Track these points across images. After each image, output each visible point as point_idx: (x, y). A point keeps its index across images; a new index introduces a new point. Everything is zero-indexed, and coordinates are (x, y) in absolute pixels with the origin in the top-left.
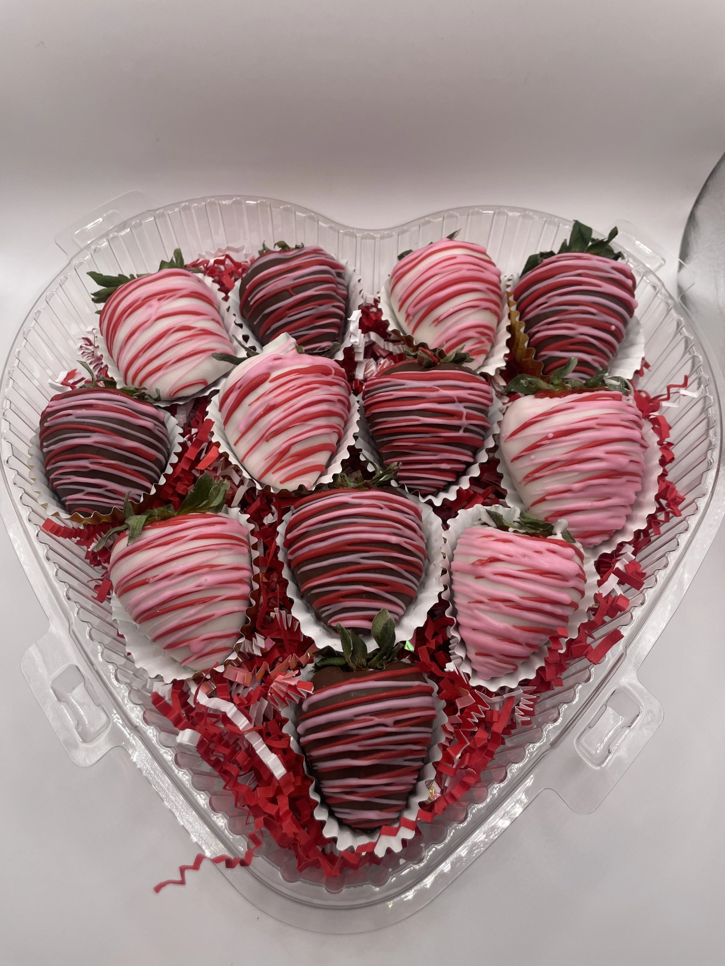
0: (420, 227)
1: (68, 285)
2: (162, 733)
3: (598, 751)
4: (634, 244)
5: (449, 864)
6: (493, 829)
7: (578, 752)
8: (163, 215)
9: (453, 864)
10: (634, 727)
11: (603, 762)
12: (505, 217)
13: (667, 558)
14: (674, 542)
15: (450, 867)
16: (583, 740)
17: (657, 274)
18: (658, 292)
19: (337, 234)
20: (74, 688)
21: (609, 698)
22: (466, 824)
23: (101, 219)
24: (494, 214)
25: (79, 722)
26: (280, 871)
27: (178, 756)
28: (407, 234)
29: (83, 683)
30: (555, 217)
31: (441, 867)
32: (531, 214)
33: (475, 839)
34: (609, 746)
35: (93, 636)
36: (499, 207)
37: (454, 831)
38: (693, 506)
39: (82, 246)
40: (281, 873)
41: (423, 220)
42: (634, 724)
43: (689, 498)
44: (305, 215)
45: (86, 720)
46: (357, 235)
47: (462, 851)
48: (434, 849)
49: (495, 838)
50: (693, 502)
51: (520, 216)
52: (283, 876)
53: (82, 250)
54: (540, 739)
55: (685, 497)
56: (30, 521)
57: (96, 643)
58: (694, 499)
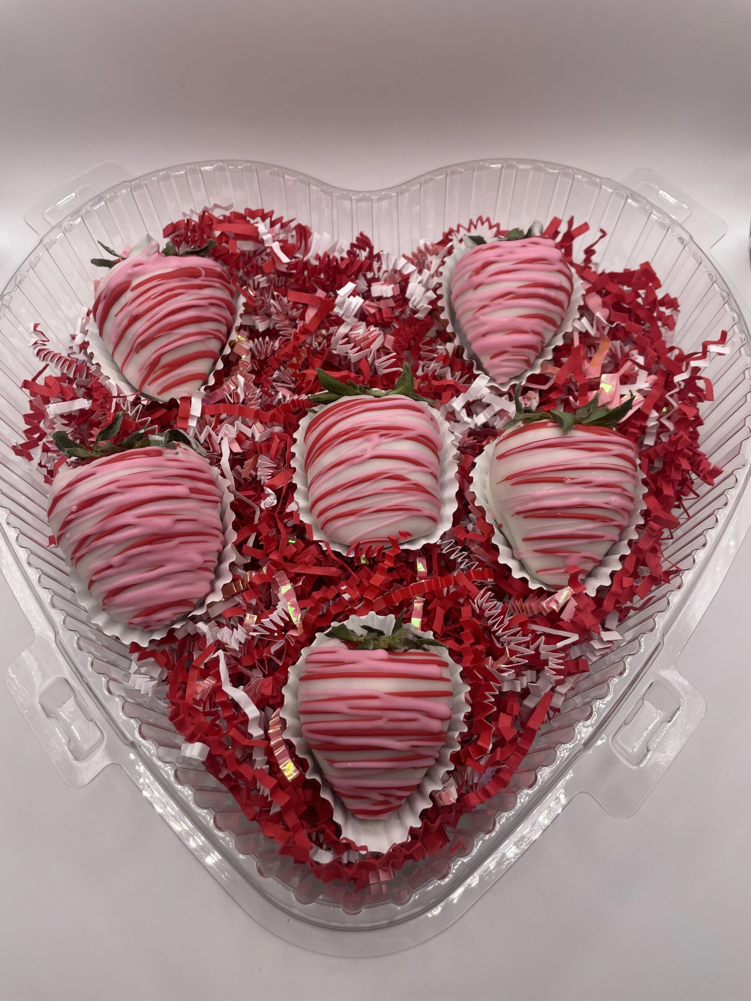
0: (421, 186)
1: (40, 266)
2: (160, 747)
3: (635, 750)
4: (658, 193)
5: (478, 878)
6: (522, 838)
7: (614, 751)
8: (139, 186)
9: (481, 878)
10: (676, 720)
11: (642, 761)
12: (514, 171)
13: (705, 536)
14: (712, 519)
15: (477, 881)
16: (618, 737)
17: (684, 225)
18: (686, 245)
19: (330, 198)
20: (64, 703)
21: (646, 691)
22: (494, 834)
23: (73, 194)
24: (502, 167)
25: (70, 738)
26: (293, 892)
27: (179, 773)
28: (407, 194)
29: (73, 698)
30: (570, 167)
31: (469, 881)
32: (543, 165)
33: (503, 850)
34: (647, 744)
35: (82, 646)
36: (507, 160)
37: (481, 842)
38: (732, 478)
39: (54, 223)
40: (294, 894)
41: (424, 179)
42: (675, 718)
43: (727, 470)
44: (294, 179)
45: (78, 735)
46: (352, 198)
47: (491, 863)
48: (460, 862)
49: (526, 847)
50: (732, 473)
51: (530, 169)
52: (297, 898)
53: (53, 228)
54: (572, 739)
55: (723, 469)
56: (8, 524)
57: (85, 653)
58: (733, 471)
